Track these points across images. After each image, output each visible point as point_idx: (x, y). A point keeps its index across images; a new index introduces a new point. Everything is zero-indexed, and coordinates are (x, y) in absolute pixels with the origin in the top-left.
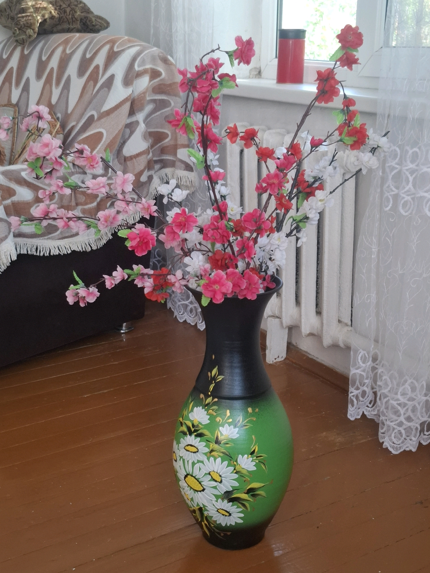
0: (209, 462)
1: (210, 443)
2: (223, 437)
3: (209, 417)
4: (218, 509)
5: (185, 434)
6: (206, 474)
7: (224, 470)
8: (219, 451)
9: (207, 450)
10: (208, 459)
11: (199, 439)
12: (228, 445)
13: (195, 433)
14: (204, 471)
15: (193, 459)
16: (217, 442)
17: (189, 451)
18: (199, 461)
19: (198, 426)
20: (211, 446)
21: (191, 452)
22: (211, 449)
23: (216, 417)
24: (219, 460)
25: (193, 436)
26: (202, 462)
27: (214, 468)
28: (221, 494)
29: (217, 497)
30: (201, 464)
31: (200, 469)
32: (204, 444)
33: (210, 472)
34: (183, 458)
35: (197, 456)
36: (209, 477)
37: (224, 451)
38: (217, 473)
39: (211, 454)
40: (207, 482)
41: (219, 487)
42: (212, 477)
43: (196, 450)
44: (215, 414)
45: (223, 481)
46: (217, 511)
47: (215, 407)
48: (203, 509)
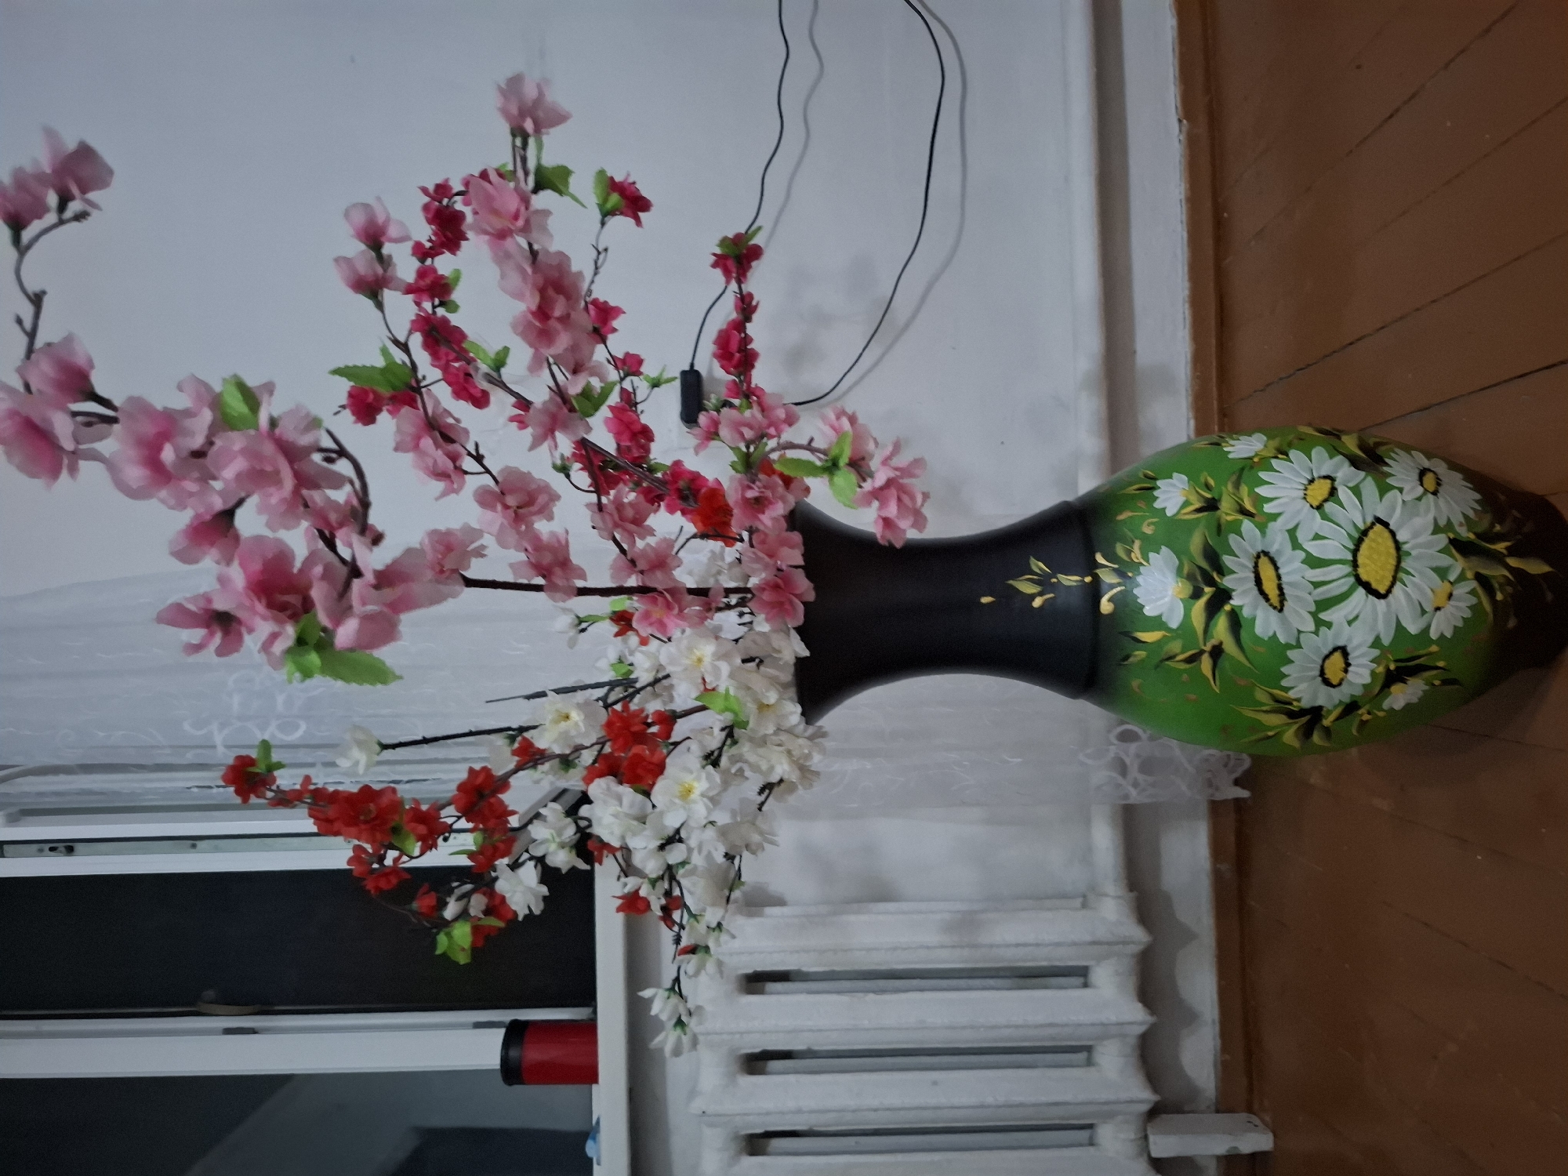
0: (1279, 514)
1: (1223, 521)
2: (1193, 498)
3: (1152, 555)
4: (1426, 491)
5: (1236, 622)
6: (1325, 517)
7: (1286, 475)
8: (1234, 495)
9: (1247, 525)
10: (1274, 517)
11: (1227, 560)
12: (1212, 482)
13: (1215, 575)
14: (1317, 523)
15: (1297, 564)
16: (1211, 506)
17: (1280, 588)
18: (1296, 545)
19: (1190, 577)
20: (1229, 518)
21: (1279, 577)
22: (1240, 517)
23: (1145, 538)
24: (1262, 491)
25: (1227, 582)
26: (1292, 533)
27: (1294, 499)
28: (1369, 479)
29: (1384, 489)
30: (1301, 536)
31: (1317, 537)
32: (1233, 539)
33: (1312, 506)
34: (1313, 608)
35: (1279, 552)
36: (1329, 507)
37: (1230, 487)
38: (1306, 489)
39: (1252, 510)
40: (1351, 512)
41: (1349, 482)
42: (1326, 500)
43: (1264, 560)
44: (1137, 544)
45: (1323, 473)
46: (1435, 493)
47: (1120, 550)
48: (1452, 536)
